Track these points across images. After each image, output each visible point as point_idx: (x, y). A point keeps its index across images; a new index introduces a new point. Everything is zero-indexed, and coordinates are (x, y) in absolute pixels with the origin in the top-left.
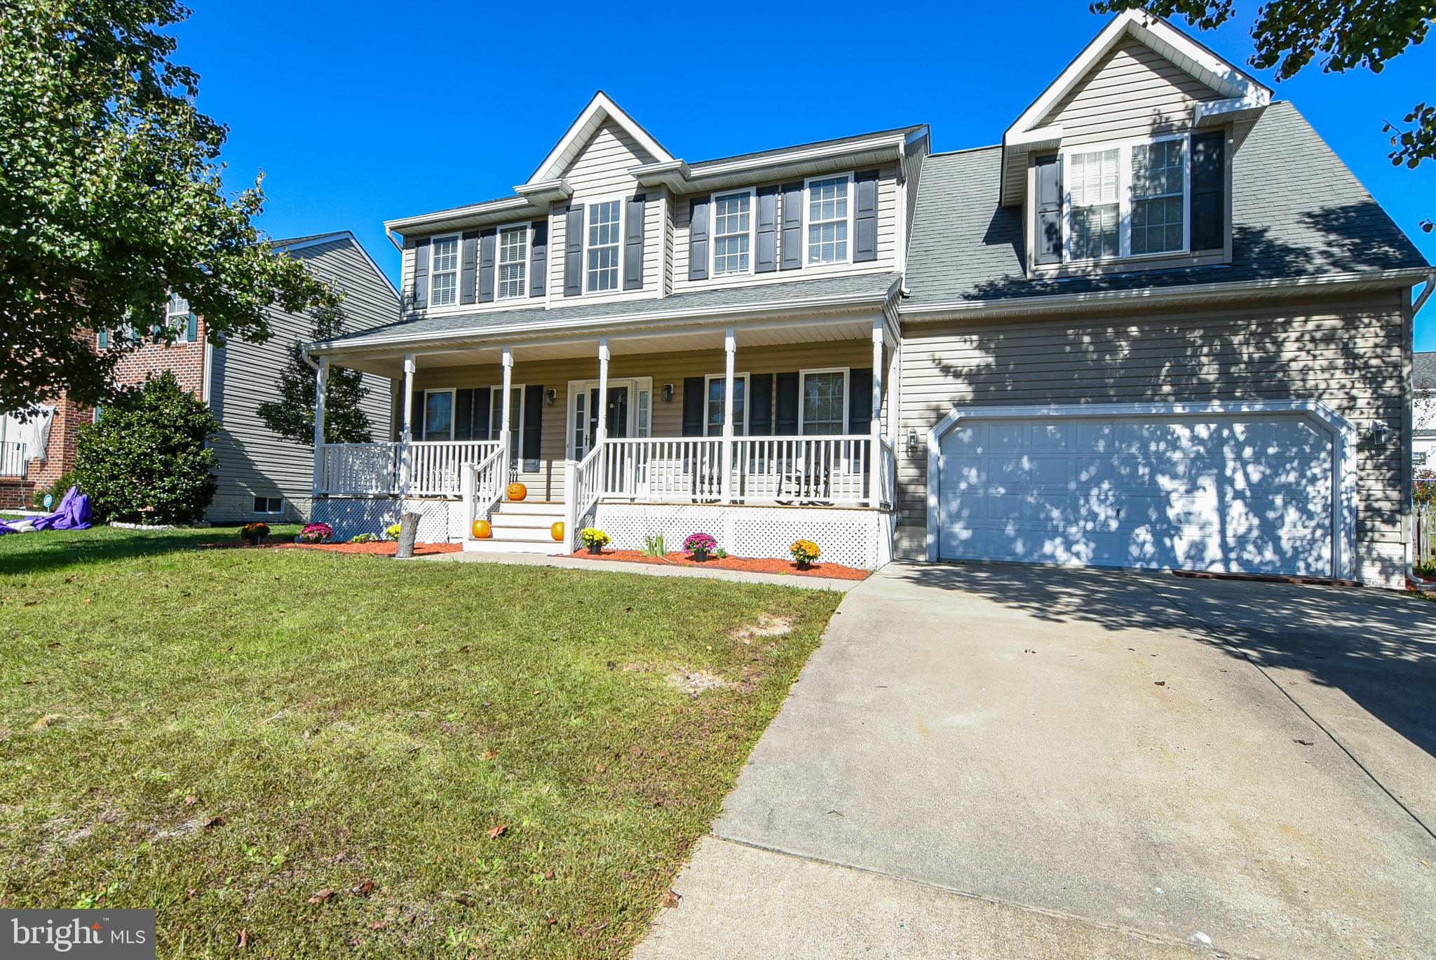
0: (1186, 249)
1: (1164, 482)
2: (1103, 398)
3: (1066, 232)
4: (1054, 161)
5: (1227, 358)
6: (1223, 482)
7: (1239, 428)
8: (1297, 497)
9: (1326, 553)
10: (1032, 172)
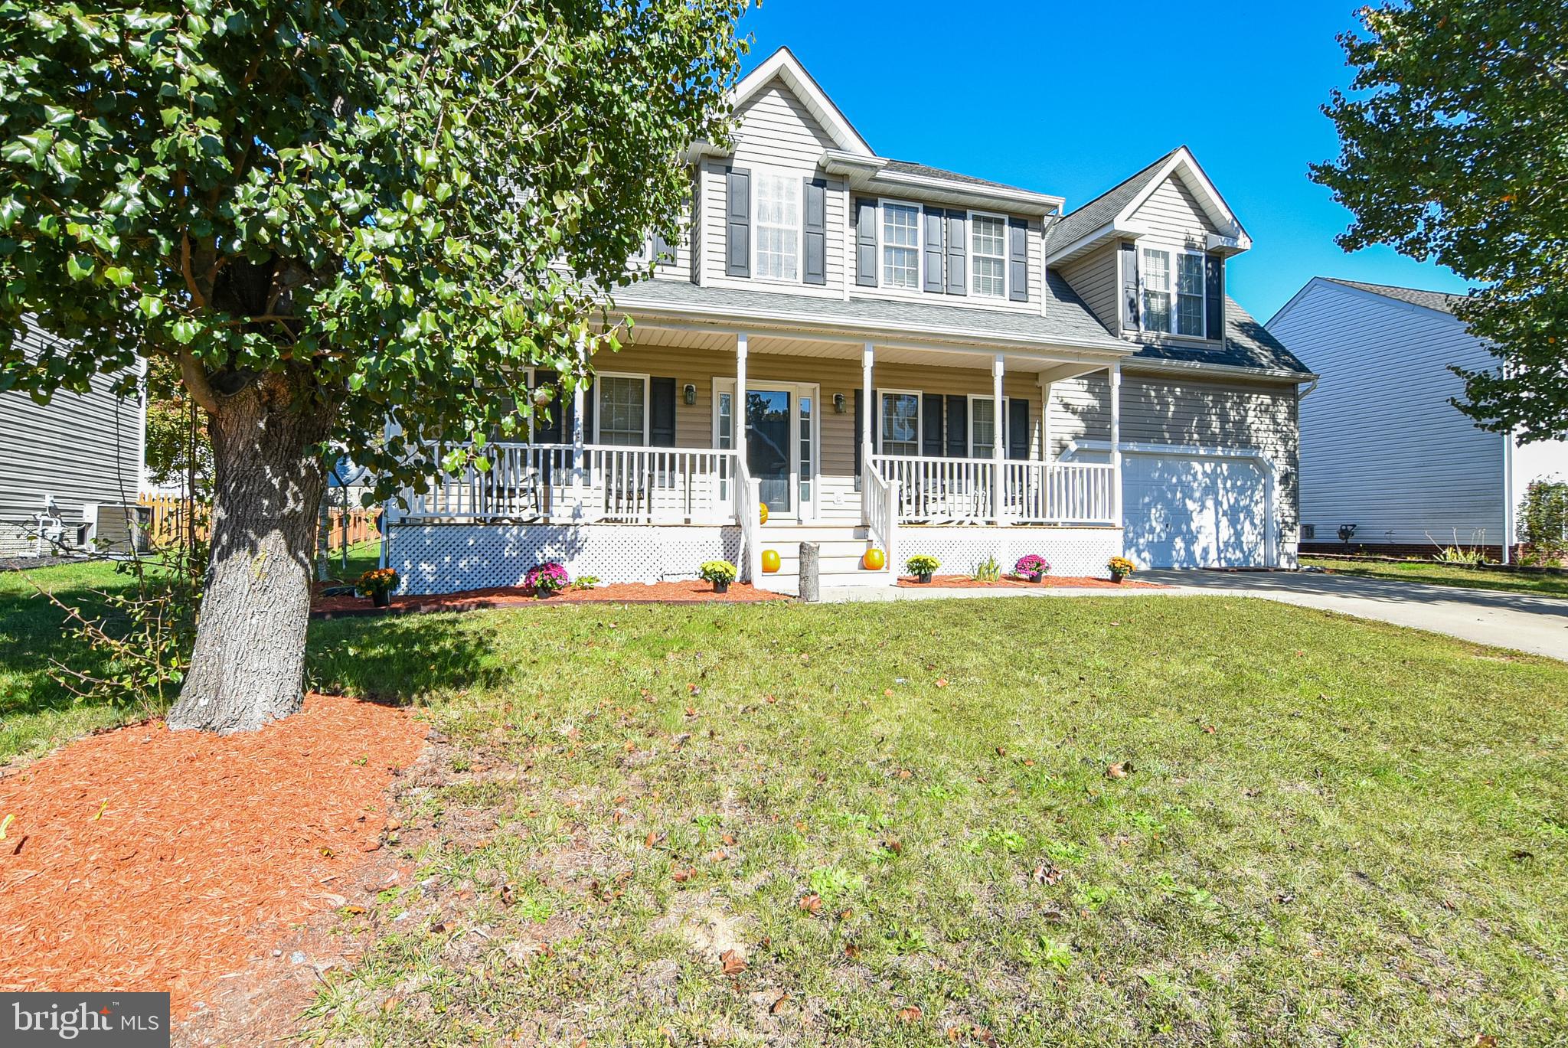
0: (1205, 337)
1: (1191, 505)
2: (1163, 441)
3: (1142, 309)
4: (1132, 249)
5: (1224, 418)
6: (1218, 503)
7: (1225, 466)
8: (1250, 514)
9: (1261, 550)
10: (1119, 252)
